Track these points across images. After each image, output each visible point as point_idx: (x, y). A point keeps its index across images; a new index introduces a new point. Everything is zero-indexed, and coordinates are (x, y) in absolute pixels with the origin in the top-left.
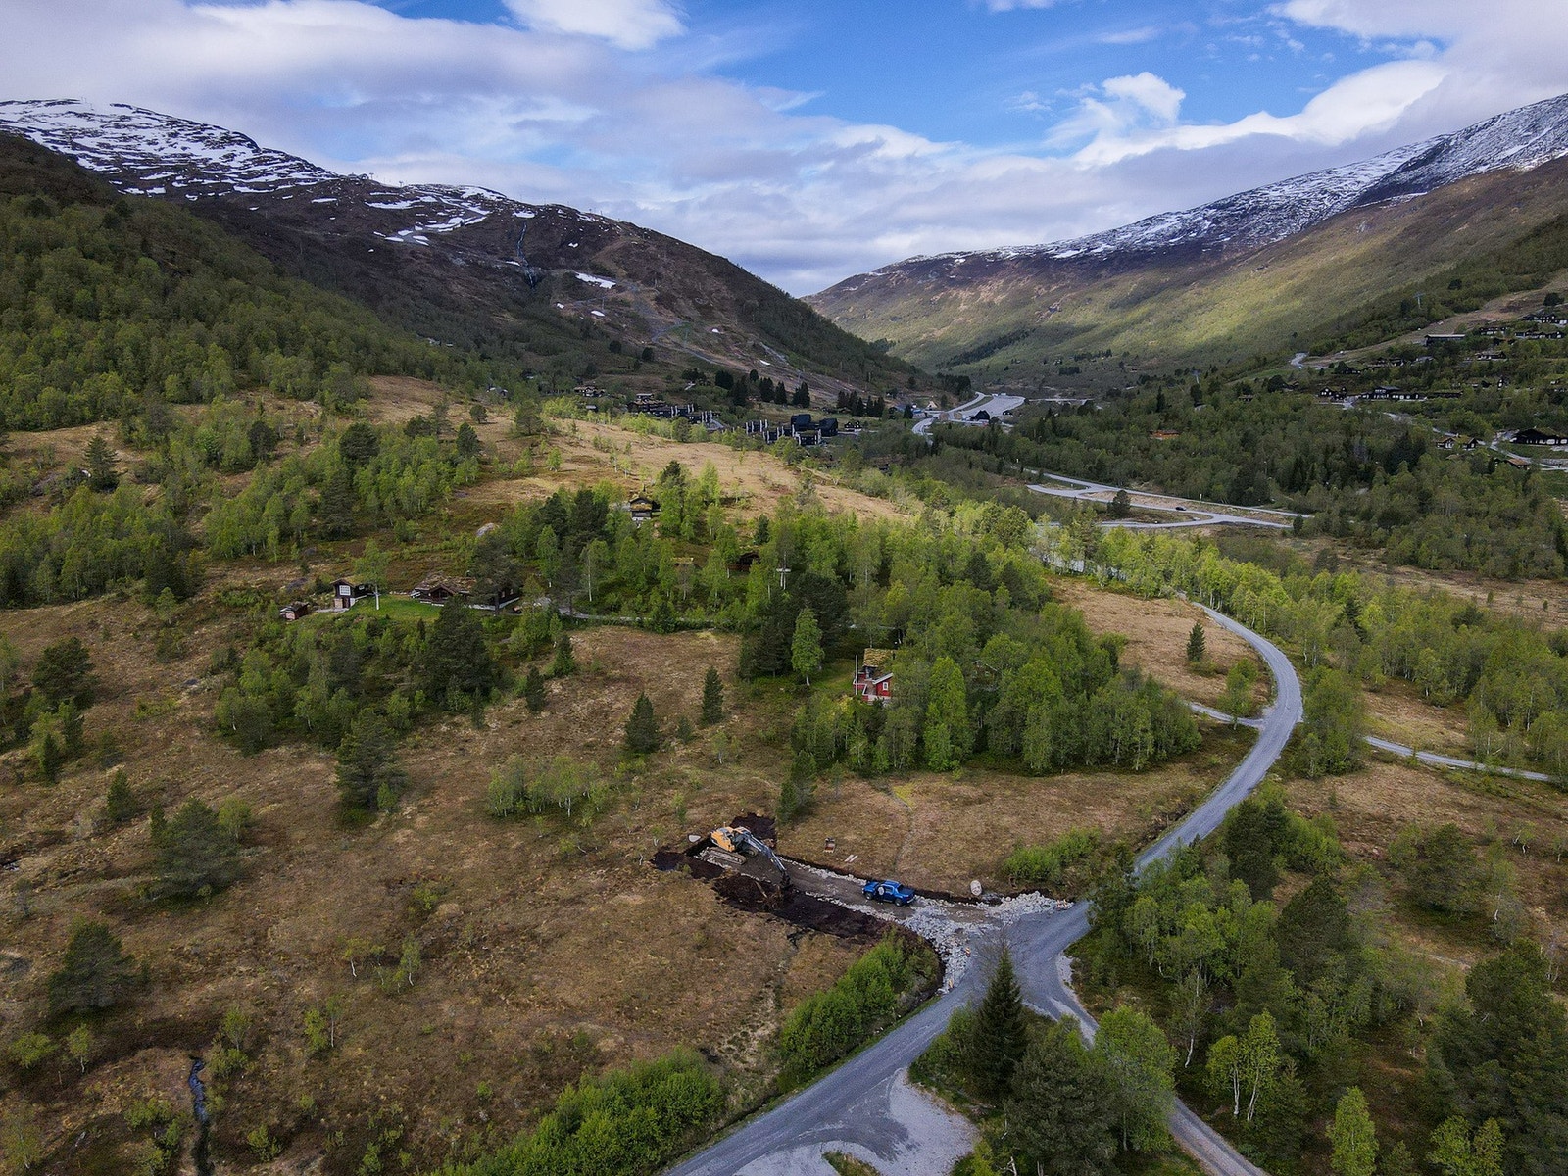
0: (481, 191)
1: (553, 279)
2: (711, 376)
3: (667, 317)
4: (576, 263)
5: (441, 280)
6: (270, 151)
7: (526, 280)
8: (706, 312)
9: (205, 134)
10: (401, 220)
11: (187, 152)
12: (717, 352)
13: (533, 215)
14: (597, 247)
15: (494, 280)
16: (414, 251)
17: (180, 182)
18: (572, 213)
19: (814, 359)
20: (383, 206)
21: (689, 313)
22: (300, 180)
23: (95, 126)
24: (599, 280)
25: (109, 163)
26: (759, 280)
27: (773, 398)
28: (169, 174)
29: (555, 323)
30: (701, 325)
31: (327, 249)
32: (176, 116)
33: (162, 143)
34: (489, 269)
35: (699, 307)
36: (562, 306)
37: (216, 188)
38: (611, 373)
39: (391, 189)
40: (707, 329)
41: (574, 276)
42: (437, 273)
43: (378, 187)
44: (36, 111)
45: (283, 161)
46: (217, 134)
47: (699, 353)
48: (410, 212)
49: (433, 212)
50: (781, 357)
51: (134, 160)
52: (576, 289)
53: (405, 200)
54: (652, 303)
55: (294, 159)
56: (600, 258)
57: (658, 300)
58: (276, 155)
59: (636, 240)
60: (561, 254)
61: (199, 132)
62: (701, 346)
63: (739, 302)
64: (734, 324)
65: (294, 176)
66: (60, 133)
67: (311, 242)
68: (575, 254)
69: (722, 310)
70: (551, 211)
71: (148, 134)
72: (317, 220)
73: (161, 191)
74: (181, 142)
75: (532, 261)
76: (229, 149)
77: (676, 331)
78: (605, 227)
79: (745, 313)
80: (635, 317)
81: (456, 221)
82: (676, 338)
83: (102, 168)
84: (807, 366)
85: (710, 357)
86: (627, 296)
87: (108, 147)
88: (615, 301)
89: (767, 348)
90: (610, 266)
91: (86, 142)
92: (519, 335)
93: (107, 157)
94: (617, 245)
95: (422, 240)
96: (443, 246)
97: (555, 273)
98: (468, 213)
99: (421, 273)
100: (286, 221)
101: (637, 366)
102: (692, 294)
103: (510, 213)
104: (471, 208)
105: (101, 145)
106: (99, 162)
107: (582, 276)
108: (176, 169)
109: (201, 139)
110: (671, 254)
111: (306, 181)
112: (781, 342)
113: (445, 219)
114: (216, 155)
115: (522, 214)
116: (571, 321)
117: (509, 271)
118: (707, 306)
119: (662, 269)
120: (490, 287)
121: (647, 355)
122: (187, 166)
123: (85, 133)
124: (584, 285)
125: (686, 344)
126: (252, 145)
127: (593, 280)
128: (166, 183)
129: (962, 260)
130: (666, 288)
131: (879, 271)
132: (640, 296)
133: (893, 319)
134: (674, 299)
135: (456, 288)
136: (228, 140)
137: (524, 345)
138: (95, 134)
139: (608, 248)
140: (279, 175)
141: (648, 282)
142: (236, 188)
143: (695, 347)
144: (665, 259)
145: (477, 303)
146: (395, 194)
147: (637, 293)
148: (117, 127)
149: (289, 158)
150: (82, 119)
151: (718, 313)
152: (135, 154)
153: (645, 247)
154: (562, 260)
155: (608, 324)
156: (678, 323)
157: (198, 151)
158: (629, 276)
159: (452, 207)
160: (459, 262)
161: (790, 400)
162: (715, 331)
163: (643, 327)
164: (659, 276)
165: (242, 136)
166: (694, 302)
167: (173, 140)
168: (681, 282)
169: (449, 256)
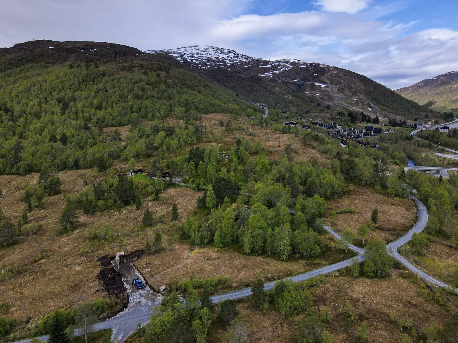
0: (295, 60)
1: (307, 85)
3: (341, 95)
4: (315, 80)
5: (273, 86)
6: (239, 54)
7: (299, 85)
8: (354, 94)
9: (224, 51)
10: (267, 70)
11: (219, 56)
12: (354, 106)
13: (306, 66)
14: (322, 75)
15: (289, 86)
16: (267, 78)
17: (214, 64)
18: (318, 65)
19: (390, 108)
20: (263, 66)
21: (348, 94)
22: (243, 61)
23: (199, 52)
24: (321, 85)
25: (199, 61)
26: (376, 82)
27: (365, 120)
28: (212, 62)
29: (303, 98)
30: (351, 97)
31: (244, 79)
32: (219, 47)
33: (213, 55)
34: (288, 83)
35: (352, 92)
36: (307, 93)
37: (222, 65)
39: (266, 62)
40: (352, 99)
41: (313, 84)
42: (272, 84)
43: (264, 61)
44: (187, 49)
45: (241, 56)
46: (227, 51)
48: (270, 68)
49: (276, 67)
50: (377, 107)
51: (205, 60)
52: (313, 87)
53: (270, 64)
54: (336, 91)
55: (244, 56)
56: (323, 78)
57: (338, 90)
58: (240, 55)
59: (336, 72)
60: (311, 77)
61: (223, 51)
62: (349, 104)
63: (366, 90)
64: (363, 97)
65: (243, 60)
66: (191, 54)
67: (240, 77)
68: (316, 77)
69: (360, 93)
70: (311, 65)
71: (210, 53)
72: (244, 72)
73: (209, 67)
74: (218, 54)
75: (301, 80)
76: (229, 55)
77: (342, 99)
78: (327, 68)
79: (368, 93)
80: (329, 96)
81: (282, 70)
82: (341, 102)
83: (198, 62)
84: (385, 110)
85: (351, 108)
86: (329, 89)
87: (201, 57)
88: (324, 91)
89: (372, 104)
90: (325, 80)
91: (196, 56)
92: (291, 102)
93: (200, 59)
94: (329, 74)
95: (271, 75)
96: (276, 77)
97: (308, 83)
98: (287, 67)
99: (268, 85)
100: (236, 72)
101: (323, 110)
102: (350, 88)
103: (299, 66)
104: (288, 66)
105: (199, 56)
106: (197, 60)
107: (316, 84)
108: (214, 61)
109: (223, 53)
110: (346, 75)
111: (245, 61)
112: (378, 102)
113: (280, 69)
114: (225, 57)
115: (303, 66)
116: (308, 97)
117: (294, 83)
118: (355, 92)
119: (342, 81)
120: (287, 88)
121: (328, 107)
122: (218, 60)
123: (197, 54)
124: (316, 86)
125: (343, 104)
126: (235, 53)
127: (319, 84)
128: (211, 65)
130: (342, 86)
132: (333, 89)
134: (344, 89)
135: (277, 88)
136: (229, 52)
137: (291, 104)
138: (199, 54)
139: (326, 75)
140: (239, 60)
141: (336, 85)
142: (227, 65)
143: (346, 105)
144: (344, 77)
145: (282, 93)
146: (268, 63)
147: (332, 88)
148: (204, 51)
149: (243, 55)
150: (197, 50)
151: (358, 94)
152: (206, 58)
153: (338, 74)
154: (311, 79)
155: (320, 98)
156: (343, 97)
157: (221, 56)
158: (331, 83)
159: (283, 65)
160: (280, 81)
162: (355, 99)
163: (331, 98)
164: (340, 83)
165: (233, 51)
166: (350, 90)
167: (216, 54)
168: (347, 84)
169: (277, 79)
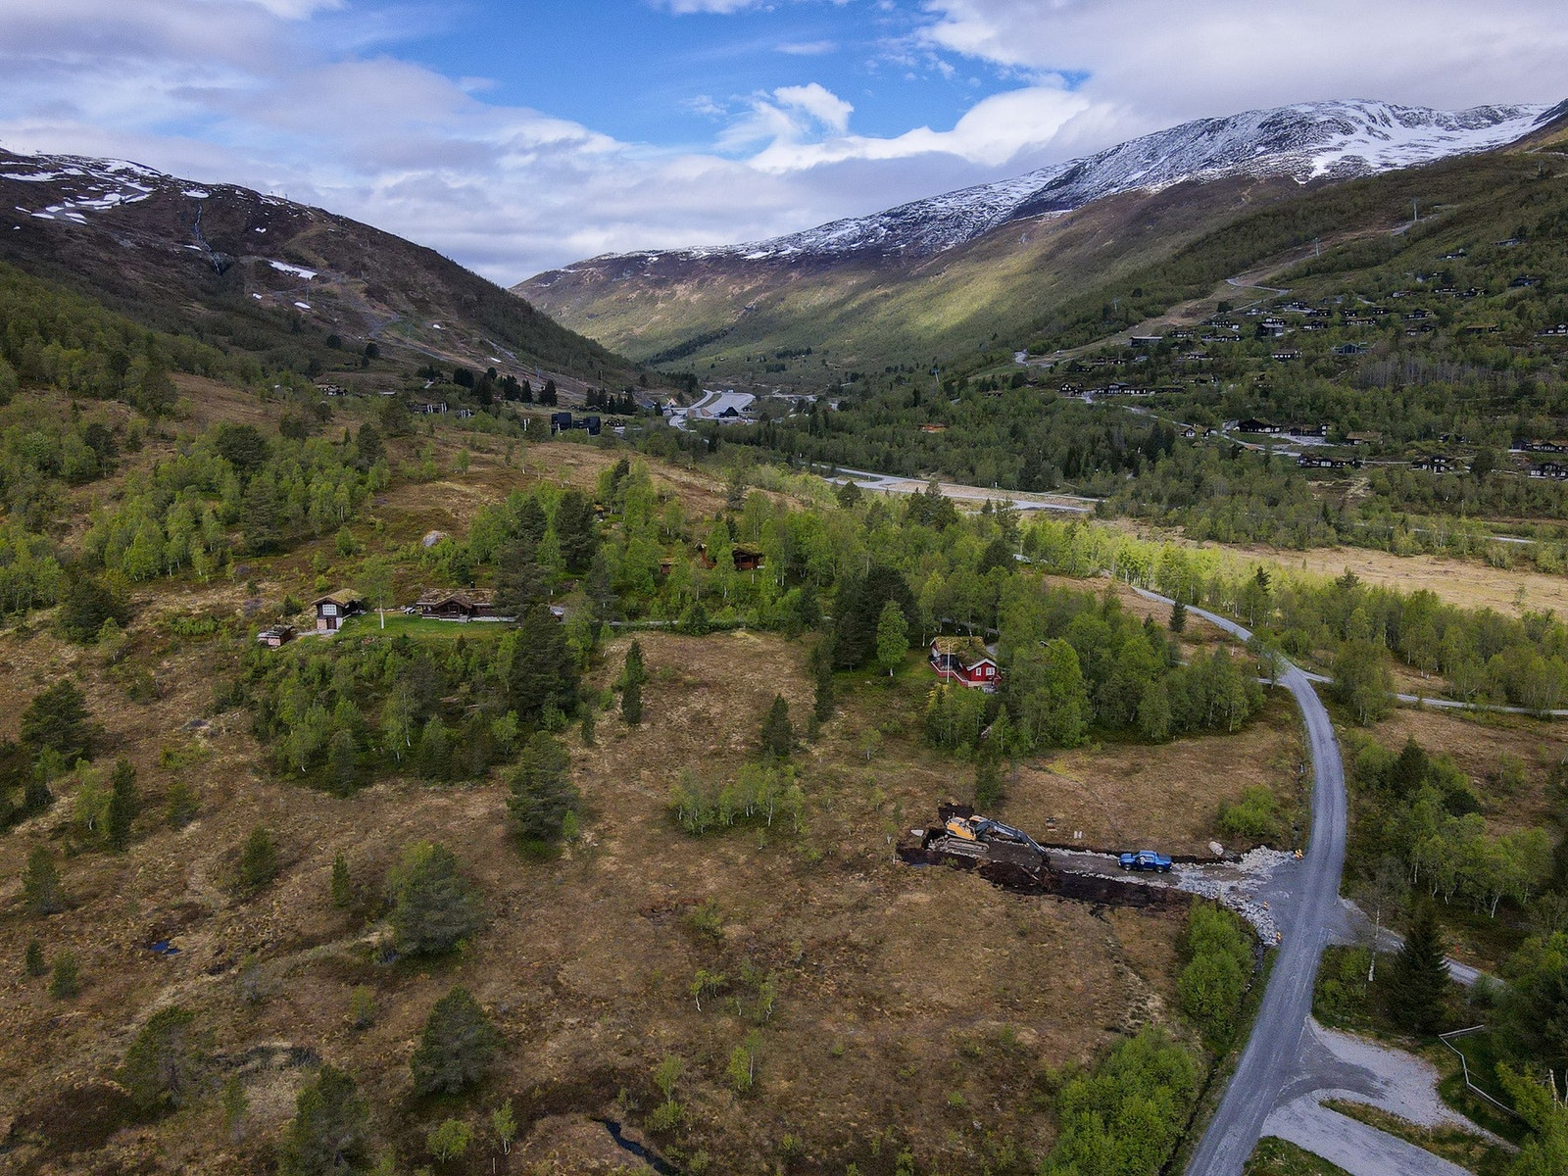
0: (130, 166)
1: (243, 267)
2: (448, 375)
3: (380, 311)
4: (267, 249)
5: (111, 264)
7: (212, 266)
8: (423, 306)
10: (46, 194)
12: (444, 349)
13: (206, 195)
14: (288, 232)
15: (175, 266)
16: (71, 230)
18: (253, 196)
19: (542, 357)
20: (20, 177)
21: (404, 307)
24: (297, 270)
26: (473, 275)
27: (518, 396)
29: (254, 313)
30: (420, 319)
34: (166, 254)
35: (414, 301)
36: (259, 297)
38: (337, 370)
39: (24, 159)
40: (427, 324)
41: (267, 264)
42: (103, 255)
47: (424, 349)
48: (53, 185)
49: (81, 186)
50: (511, 354)
52: (273, 279)
53: (42, 171)
54: (363, 295)
56: (293, 245)
57: (369, 292)
59: (333, 228)
60: (248, 240)
62: (424, 342)
63: (455, 297)
64: (454, 319)
68: (265, 240)
69: (440, 305)
70: (228, 191)
75: (215, 247)
77: (394, 325)
78: (295, 212)
79: (464, 309)
80: (346, 311)
81: (113, 198)
82: (395, 334)
85: (437, 354)
86: (333, 287)
88: (319, 292)
89: (494, 345)
90: (307, 254)
94: (311, 232)
95: (77, 217)
96: (108, 225)
97: (244, 260)
98: (126, 190)
99: (83, 255)
101: (365, 364)
102: (404, 288)
103: (176, 191)
104: (128, 184)
107: (276, 265)
110: (374, 243)
112: (508, 340)
113: (100, 195)
115: (192, 194)
116: (272, 312)
117: (190, 257)
118: (422, 300)
119: (366, 260)
120: (170, 273)
121: (372, 351)
124: (281, 274)
125: (407, 340)
127: (290, 269)
129: (655, 259)
130: (375, 280)
131: (569, 267)
132: (348, 288)
133: (591, 316)
134: (386, 292)
135: (130, 273)
139: (301, 235)
141: (353, 272)
143: (418, 343)
144: (369, 249)
145: (159, 291)
146: (32, 164)
147: (343, 284)
151: (435, 308)
153: (343, 235)
154: (251, 246)
155: (316, 317)
156: (395, 317)
158: (331, 266)
159: (105, 182)
160: (128, 244)
161: (536, 398)
162: (436, 326)
163: (357, 322)
164: (364, 267)
166: (407, 295)
168: (390, 274)
169: (116, 237)
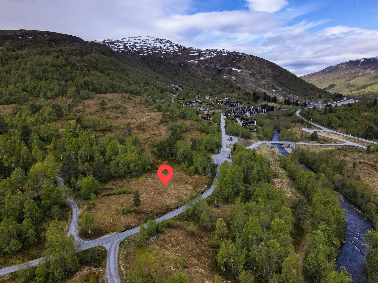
1: (226, 70)
4: (233, 66)
5: (197, 71)
6: (173, 44)
7: (219, 70)
8: (263, 77)
9: (162, 41)
10: (194, 57)
11: (156, 45)
12: (261, 88)
13: (227, 54)
14: (239, 61)
15: (210, 71)
16: (192, 64)
17: (151, 52)
18: (237, 53)
19: (291, 90)
20: (192, 54)
21: (258, 78)
22: (176, 50)
23: (140, 41)
24: (237, 70)
25: (139, 49)
27: (267, 100)
28: (149, 50)
29: (221, 81)
30: (260, 80)
31: (173, 65)
32: (158, 38)
33: (152, 44)
34: (210, 68)
35: (261, 76)
36: (225, 76)
37: (158, 53)
40: (261, 82)
41: (231, 69)
42: (196, 69)
43: (194, 50)
44: (131, 39)
45: (175, 46)
46: (164, 41)
47: (256, 88)
48: (197, 56)
49: (203, 55)
50: (280, 89)
51: (144, 48)
52: (231, 72)
53: (198, 53)
54: (249, 75)
55: (178, 45)
56: (240, 64)
57: (251, 74)
58: (174, 45)
59: (251, 59)
60: (230, 64)
61: (160, 41)
62: (257, 86)
63: (273, 74)
64: (270, 80)
65: (176, 49)
66: (133, 43)
67: (170, 63)
68: (234, 63)
69: (268, 77)
70: (231, 53)
71: (150, 42)
72: (174, 58)
73: (147, 54)
74: (156, 43)
75: (221, 66)
76: (165, 44)
77: (252, 82)
78: (244, 56)
79: (274, 77)
80: (242, 79)
81: (207, 57)
82: (251, 84)
83: (138, 50)
84: (287, 91)
85: (258, 89)
86: (243, 74)
88: (239, 75)
89: (276, 86)
90: (241, 66)
91: (138, 45)
92: (209, 84)
93: (140, 48)
94: (245, 61)
95: (196, 62)
96: (200, 63)
97: (227, 68)
98: (212, 55)
99: (192, 69)
100: (167, 59)
101: (233, 91)
102: (260, 73)
103: (221, 54)
104: (213, 54)
105: (140, 45)
106: (137, 49)
107: (233, 69)
108: (151, 49)
109: (160, 43)
110: (259, 62)
111: (178, 50)
114: (162, 46)
115: (225, 54)
116: (225, 80)
117: (215, 68)
119: (255, 67)
120: (208, 72)
121: (239, 88)
122: (155, 49)
123: (138, 43)
124: (233, 71)
125: (253, 85)
126: (171, 43)
127: (236, 70)
128: (148, 52)
129: (363, 61)
130: (253, 71)
131: (337, 65)
132: (246, 74)
134: (255, 74)
135: (199, 73)
136: (166, 42)
137: (209, 86)
138: (140, 43)
139: (243, 61)
140: (173, 49)
141: (249, 70)
142: (162, 52)
143: (255, 86)
144: (257, 64)
145: (203, 76)
146: (197, 51)
147: (245, 73)
148: (145, 41)
149: (177, 45)
150: (139, 40)
151: (266, 77)
152: (145, 47)
153: (252, 61)
154: (230, 65)
155: (234, 81)
156: (253, 80)
157: (159, 45)
158: (245, 68)
159: (208, 54)
160: (203, 66)
161: (271, 100)
162: (263, 82)
163: (243, 81)
164: (253, 68)
165: (169, 41)
166: (260, 75)
167: (155, 43)
168: (259, 70)
169: (201, 65)
